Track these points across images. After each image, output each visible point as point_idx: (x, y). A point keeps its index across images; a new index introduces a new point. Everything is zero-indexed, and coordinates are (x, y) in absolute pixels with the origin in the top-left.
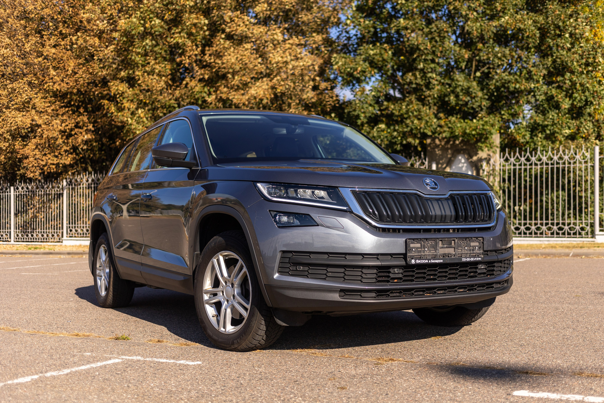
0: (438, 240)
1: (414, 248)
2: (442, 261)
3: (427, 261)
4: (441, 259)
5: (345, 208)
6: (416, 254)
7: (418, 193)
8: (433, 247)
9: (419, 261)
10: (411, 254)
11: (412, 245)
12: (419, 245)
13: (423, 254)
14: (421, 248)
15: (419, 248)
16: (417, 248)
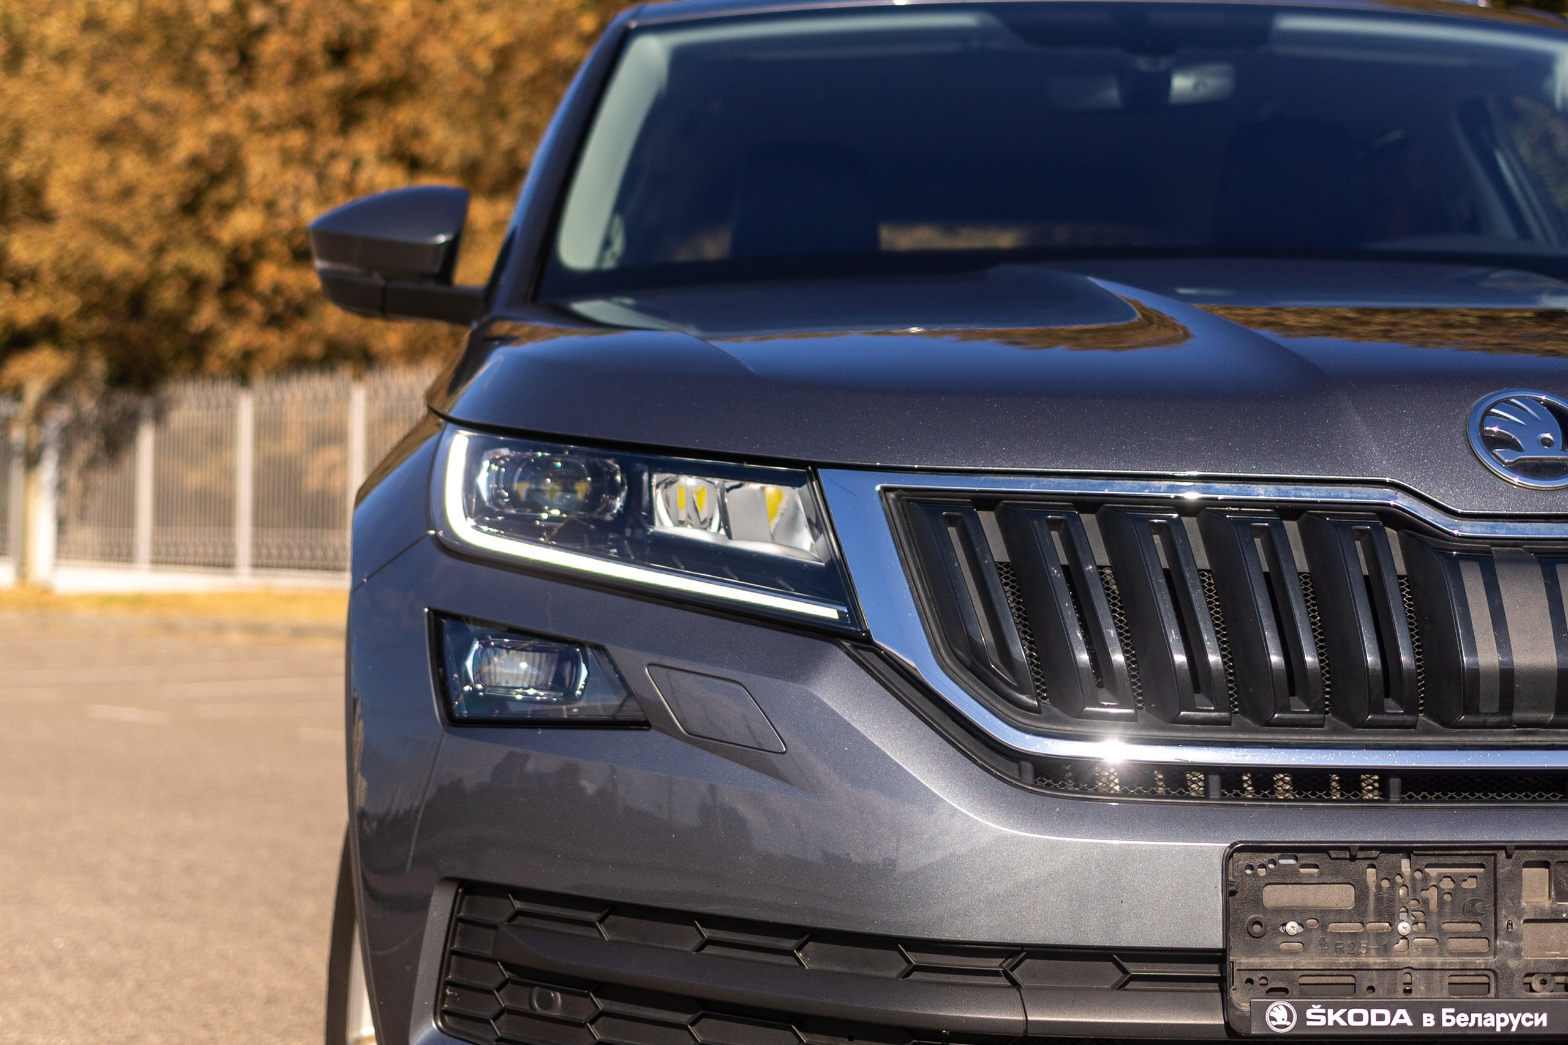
0: (1505, 866)
1: (1294, 913)
2: (1541, 1020)
3: (1403, 1018)
4: (1536, 1008)
5: (830, 613)
6: (1305, 962)
7: (1402, 501)
8: (1469, 913)
9: (1334, 1017)
10: (1270, 961)
11: (1275, 896)
12: (1341, 896)
13: (1375, 961)
14: (1359, 912)
15: (1339, 914)
16: (1324, 916)
